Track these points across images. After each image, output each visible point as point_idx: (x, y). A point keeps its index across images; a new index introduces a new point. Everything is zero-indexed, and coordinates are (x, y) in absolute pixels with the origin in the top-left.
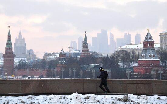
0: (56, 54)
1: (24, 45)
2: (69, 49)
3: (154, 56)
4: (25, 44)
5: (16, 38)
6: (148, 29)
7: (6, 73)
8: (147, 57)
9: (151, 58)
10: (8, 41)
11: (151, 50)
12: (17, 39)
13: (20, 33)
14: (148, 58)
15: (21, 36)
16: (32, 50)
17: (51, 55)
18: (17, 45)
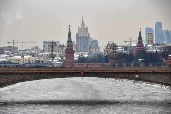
1: (87, 36)
12: (80, 29)
13: (83, 22)
15: (84, 26)
16: (97, 41)
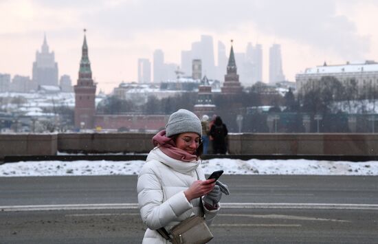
0: (143, 86)
1: (53, 66)
2: (177, 76)
7: (83, 124)
10: (83, 58)
13: (45, 42)
15: (47, 48)
17: (133, 88)
18: (38, 66)
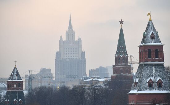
1: (79, 57)
3: (160, 84)
4: (83, 54)
5: (61, 39)
6: (149, 14)
8: (143, 86)
9: (153, 89)
11: (153, 68)
12: (64, 42)
14: (145, 89)
18: (62, 57)
